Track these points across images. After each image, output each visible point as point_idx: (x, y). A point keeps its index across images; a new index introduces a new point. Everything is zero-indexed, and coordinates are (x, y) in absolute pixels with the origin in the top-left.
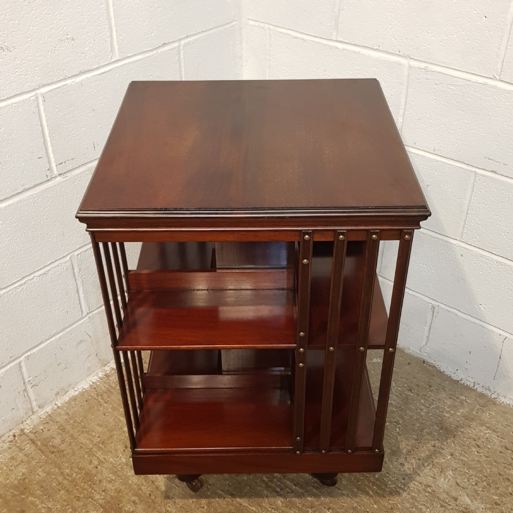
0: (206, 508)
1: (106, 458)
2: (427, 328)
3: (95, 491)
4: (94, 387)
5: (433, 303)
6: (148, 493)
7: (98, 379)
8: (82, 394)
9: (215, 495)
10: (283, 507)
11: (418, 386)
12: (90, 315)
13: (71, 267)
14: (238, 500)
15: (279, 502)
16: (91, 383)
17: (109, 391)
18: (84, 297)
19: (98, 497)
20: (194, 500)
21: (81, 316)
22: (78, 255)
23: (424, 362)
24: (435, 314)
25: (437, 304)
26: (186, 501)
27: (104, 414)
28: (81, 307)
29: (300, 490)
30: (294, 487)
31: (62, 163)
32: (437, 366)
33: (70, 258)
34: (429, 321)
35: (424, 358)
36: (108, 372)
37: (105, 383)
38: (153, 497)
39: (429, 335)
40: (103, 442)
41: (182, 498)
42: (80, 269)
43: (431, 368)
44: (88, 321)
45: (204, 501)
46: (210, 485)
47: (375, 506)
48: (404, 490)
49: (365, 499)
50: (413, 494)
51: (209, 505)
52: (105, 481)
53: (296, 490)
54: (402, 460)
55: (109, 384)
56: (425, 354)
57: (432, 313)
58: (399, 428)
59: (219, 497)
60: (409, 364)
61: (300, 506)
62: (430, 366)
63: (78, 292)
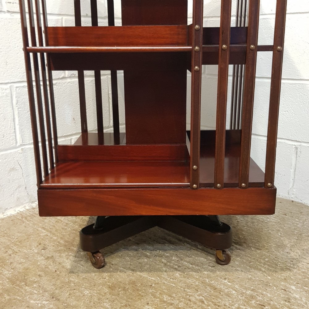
0: (107, 278)
1: (20, 250)
2: (292, 170)
3: (5, 269)
4: (21, 214)
5: (296, 144)
6: (54, 270)
7: (26, 210)
8: (10, 217)
9: (116, 270)
10: (181, 277)
11: (291, 213)
12: (23, 147)
13: (10, 95)
14: (139, 273)
15: (177, 274)
16: (19, 212)
17: (33, 215)
18: (19, 128)
19: (6, 272)
20: (96, 274)
21: (15, 145)
22: (17, 87)
23: (293, 201)
24: (298, 154)
25: (299, 144)
26: (89, 274)
27: (25, 227)
28: (16, 136)
29: (197, 267)
30: (191, 266)
31: (10, 3)
32: (304, 203)
33: (10, 87)
34: (294, 163)
35: (292, 200)
36: (34, 207)
37: (30, 212)
38: (59, 273)
39: (295, 177)
40: (20, 242)
41: (85, 273)
42: (17, 101)
43: (299, 204)
44: (21, 151)
45: (105, 275)
46: (112, 265)
47: (269, 278)
48: (294, 268)
49: (259, 273)
50: (303, 270)
51: (110, 277)
52: (16, 263)
53: (193, 267)
54: (287, 250)
55: (33, 212)
56: (293, 196)
57: (296, 156)
58: (280, 233)
59: (120, 272)
60: (280, 202)
61: (197, 277)
62: (298, 203)
63: (14, 121)
